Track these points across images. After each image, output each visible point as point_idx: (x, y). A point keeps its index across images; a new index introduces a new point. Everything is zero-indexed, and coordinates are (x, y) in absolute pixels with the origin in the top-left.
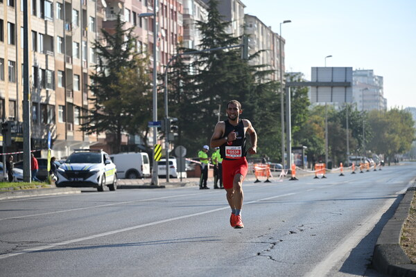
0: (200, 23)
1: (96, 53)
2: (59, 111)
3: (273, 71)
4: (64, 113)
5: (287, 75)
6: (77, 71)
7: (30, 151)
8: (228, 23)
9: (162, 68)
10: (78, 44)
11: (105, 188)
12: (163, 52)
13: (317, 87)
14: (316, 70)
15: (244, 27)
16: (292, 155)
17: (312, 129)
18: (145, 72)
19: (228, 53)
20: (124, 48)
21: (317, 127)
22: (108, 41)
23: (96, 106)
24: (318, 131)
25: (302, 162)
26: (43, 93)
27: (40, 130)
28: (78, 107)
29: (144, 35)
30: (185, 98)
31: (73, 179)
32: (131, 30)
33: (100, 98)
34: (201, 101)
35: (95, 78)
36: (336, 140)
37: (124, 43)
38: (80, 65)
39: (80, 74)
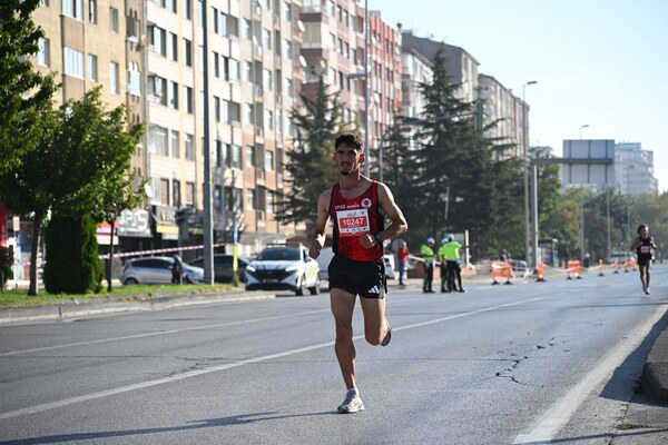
0: (422, 85)
1: (293, 124)
2: (248, 196)
3: (513, 145)
4: (254, 198)
5: (532, 150)
6: (269, 146)
7: (212, 246)
8: (458, 85)
9: (376, 142)
10: (271, 113)
11: (305, 292)
12: (377, 122)
13: (570, 165)
14: (568, 144)
15: (478, 90)
16: (538, 250)
17: (563, 217)
19: (457, 123)
20: (328, 117)
21: (570, 214)
22: (309, 108)
23: (293, 189)
24: (572, 220)
25: (552, 259)
26: (228, 174)
27: (224, 220)
28: (271, 191)
29: (353, 100)
30: (404, 179)
31: (265, 281)
32: (337, 94)
33: (299, 179)
34: (424, 183)
35: (292, 154)
36: (594, 231)
37: (328, 111)
38: (273, 139)
39: (273, 149)
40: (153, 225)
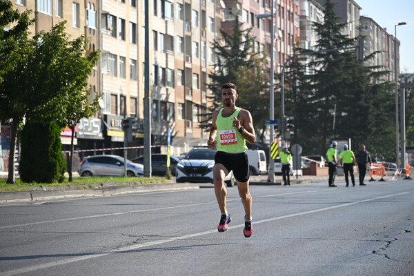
0: (316, 24)
1: (214, 53)
2: (179, 108)
3: (388, 72)
4: (183, 111)
5: (402, 76)
6: (196, 70)
7: (151, 146)
8: (344, 25)
9: (279, 68)
10: (197, 44)
12: (280, 53)
15: (360, 28)
16: (406, 154)
18: (262, 72)
19: (343, 54)
20: (242, 48)
22: (227, 41)
23: (214, 104)
26: (163, 91)
27: (160, 127)
28: (197, 105)
29: (262, 35)
30: (301, 97)
31: (191, 175)
32: (249, 30)
33: (218, 96)
34: (317, 101)
35: (213, 77)
37: (242, 43)
38: (199, 64)
39: (199, 73)
40: (104, 129)
